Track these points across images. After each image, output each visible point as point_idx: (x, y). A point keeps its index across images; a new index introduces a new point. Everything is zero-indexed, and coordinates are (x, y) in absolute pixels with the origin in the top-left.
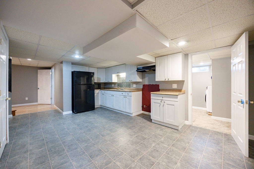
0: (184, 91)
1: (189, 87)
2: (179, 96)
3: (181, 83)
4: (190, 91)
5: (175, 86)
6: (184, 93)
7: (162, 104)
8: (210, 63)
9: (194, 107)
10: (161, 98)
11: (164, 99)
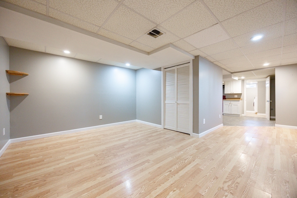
0: (242, 99)
1: (245, 97)
2: (240, 101)
3: (240, 95)
4: (245, 99)
5: (236, 96)
6: (242, 100)
7: (230, 105)
8: (257, 82)
9: (247, 111)
10: (230, 102)
11: (231, 102)
